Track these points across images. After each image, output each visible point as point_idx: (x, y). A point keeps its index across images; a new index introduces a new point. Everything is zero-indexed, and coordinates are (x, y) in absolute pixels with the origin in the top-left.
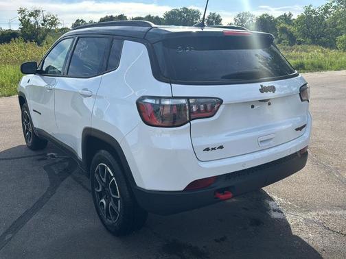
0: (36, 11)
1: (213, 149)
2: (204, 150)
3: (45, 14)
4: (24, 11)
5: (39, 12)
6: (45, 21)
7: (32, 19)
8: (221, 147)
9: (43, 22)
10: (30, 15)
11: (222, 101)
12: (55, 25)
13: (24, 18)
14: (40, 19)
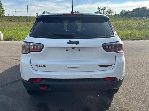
0: (104, 8)
1: (40, 66)
2: (36, 66)
3: (108, 9)
4: (100, 8)
5: (106, 8)
6: (107, 12)
7: (102, 11)
8: (44, 66)
9: (106, 12)
10: (102, 10)
11: (44, 46)
12: (111, 13)
13: (99, 11)
14: (105, 11)
